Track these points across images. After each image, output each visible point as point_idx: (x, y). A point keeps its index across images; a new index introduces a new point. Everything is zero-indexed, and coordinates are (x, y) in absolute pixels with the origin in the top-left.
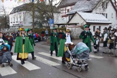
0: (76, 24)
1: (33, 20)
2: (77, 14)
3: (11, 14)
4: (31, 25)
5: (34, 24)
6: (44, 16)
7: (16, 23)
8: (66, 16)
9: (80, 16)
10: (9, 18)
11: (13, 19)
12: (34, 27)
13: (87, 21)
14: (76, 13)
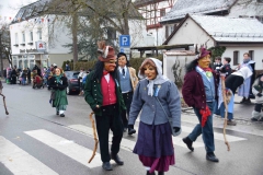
0: (187, 47)
1: (75, 39)
2: (189, 21)
3: (13, 22)
4: (68, 50)
5: (76, 47)
6: (102, 26)
7: (28, 47)
8: (156, 27)
9: (198, 25)
10: (9, 33)
11: (20, 36)
12: (76, 56)
13: (218, 39)
14: (188, 16)
